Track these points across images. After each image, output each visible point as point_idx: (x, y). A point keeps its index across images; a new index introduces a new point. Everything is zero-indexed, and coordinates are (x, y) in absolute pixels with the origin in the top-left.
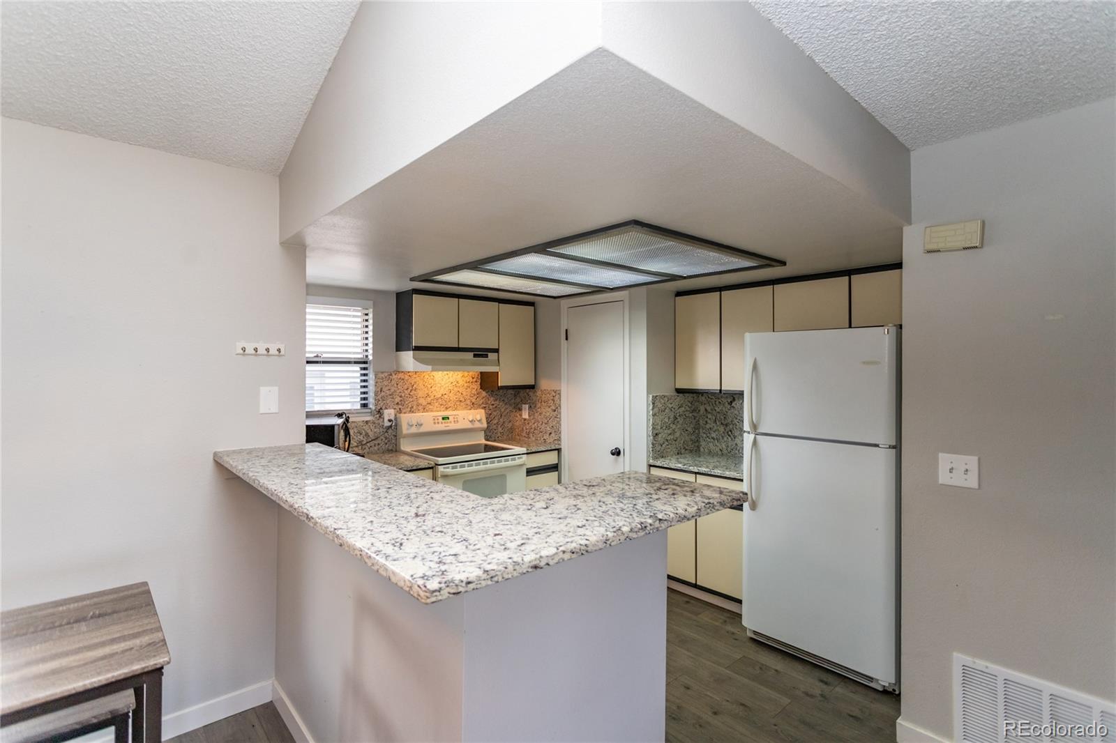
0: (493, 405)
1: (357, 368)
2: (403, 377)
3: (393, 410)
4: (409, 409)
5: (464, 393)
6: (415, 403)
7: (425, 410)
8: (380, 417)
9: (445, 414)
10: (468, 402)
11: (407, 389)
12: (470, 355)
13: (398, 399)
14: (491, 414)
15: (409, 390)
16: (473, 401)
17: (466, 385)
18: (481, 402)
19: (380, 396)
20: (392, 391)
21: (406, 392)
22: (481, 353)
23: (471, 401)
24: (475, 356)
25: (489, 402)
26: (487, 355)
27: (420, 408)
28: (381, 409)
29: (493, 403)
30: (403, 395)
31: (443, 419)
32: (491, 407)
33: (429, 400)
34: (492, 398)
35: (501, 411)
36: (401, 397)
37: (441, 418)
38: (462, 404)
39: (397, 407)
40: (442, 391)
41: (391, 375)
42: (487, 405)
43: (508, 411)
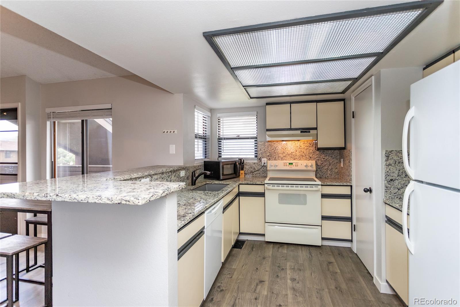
0: (324, 158)
1: (253, 140)
2: (271, 144)
3: (266, 159)
4: (274, 159)
5: (305, 152)
6: (277, 156)
7: (282, 159)
8: (260, 161)
9: (291, 162)
10: (308, 157)
11: (273, 149)
12: (299, 132)
13: (268, 154)
14: (322, 163)
15: (274, 150)
16: (311, 156)
17: (305, 148)
18: (316, 156)
19: (260, 152)
20: (266, 150)
21: (272, 151)
22: (305, 131)
23: (309, 156)
24: (301, 132)
25: (321, 157)
26: (310, 131)
27: (280, 158)
28: (261, 158)
29: (324, 157)
30: (271, 152)
31: (289, 164)
32: (322, 160)
33: (284, 155)
34: (323, 155)
35: (330, 162)
36: (270, 153)
37: (288, 164)
38: (304, 157)
39: (268, 158)
40: (292, 151)
41: (265, 143)
42: (320, 159)
43: (335, 162)
